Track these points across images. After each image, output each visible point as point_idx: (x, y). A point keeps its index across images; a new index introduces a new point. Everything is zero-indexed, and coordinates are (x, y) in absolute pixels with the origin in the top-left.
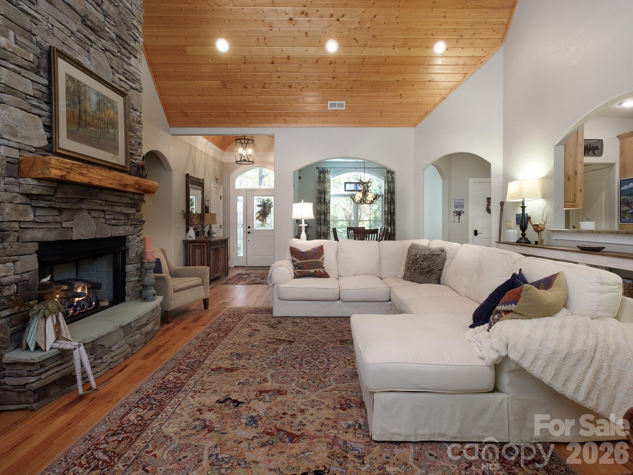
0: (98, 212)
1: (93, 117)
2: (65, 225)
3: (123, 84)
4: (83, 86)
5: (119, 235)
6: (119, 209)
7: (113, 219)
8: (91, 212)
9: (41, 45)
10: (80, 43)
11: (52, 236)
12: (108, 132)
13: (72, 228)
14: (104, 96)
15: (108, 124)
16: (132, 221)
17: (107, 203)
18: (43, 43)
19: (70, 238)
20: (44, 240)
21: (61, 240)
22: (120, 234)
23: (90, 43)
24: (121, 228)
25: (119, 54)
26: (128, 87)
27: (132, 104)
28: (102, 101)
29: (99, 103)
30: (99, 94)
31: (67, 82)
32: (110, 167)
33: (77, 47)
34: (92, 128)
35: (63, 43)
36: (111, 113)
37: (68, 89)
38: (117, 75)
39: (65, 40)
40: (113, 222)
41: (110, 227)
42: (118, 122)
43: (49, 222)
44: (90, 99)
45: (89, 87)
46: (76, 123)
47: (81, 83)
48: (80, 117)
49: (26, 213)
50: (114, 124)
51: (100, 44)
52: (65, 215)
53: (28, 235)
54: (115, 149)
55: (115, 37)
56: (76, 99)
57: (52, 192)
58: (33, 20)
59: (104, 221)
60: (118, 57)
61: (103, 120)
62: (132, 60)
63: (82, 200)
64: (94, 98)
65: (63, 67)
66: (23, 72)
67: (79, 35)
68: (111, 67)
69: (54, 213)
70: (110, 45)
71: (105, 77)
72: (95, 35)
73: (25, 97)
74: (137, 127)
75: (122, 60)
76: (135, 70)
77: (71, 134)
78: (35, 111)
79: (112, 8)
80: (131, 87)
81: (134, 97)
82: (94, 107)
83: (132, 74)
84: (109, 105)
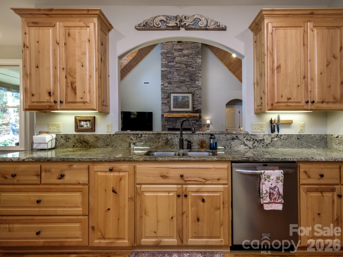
1: (180, 102)
2: (174, 125)
3: (192, 90)
4: (178, 97)
8: (180, 122)
12: (185, 104)
13: (176, 126)
14: (184, 96)
18: (169, 93)
19: (175, 128)
20: (169, 128)
23: (181, 86)
25: (191, 83)
26: (194, 90)
27: (196, 94)
28: (183, 98)
30: (182, 96)
31: (173, 97)
32: (187, 112)
33: (177, 89)
34: (180, 104)
36: (187, 99)
37: (173, 99)
38: (190, 89)
39: (174, 89)
41: (187, 126)
42: (189, 101)
43: (170, 125)
46: (176, 105)
48: (176, 103)
49: (165, 123)
50: (188, 102)
51: (184, 85)
52: (174, 123)
53: (166, 127)
54: (188, 107)
55: (189, 80)
56: (176, 100)
57: (168, 119)
58: (167, 90)
59: (185, 124)
60: (191, 84)
61: (184, 102)
62: (197, 82)
63: (177, 120)
64: (181, 98)
65: (172, 95)
66: (165, 99)
67: (177, 86)
68: (188, 88)
69: (171, 123)
70: (188, 83)
71: (185, 91)
72: (182, 84)
73: (165, 104)
74: (198, 99)
75: (192, 84)
76: (198, 84)
77: (174, 107)
78: (167, 105)
79: (188, 74)
80: (196, 90)
81: (197, 92)
82: (181, 100)
83: (196, 86)
84: (186, 97)
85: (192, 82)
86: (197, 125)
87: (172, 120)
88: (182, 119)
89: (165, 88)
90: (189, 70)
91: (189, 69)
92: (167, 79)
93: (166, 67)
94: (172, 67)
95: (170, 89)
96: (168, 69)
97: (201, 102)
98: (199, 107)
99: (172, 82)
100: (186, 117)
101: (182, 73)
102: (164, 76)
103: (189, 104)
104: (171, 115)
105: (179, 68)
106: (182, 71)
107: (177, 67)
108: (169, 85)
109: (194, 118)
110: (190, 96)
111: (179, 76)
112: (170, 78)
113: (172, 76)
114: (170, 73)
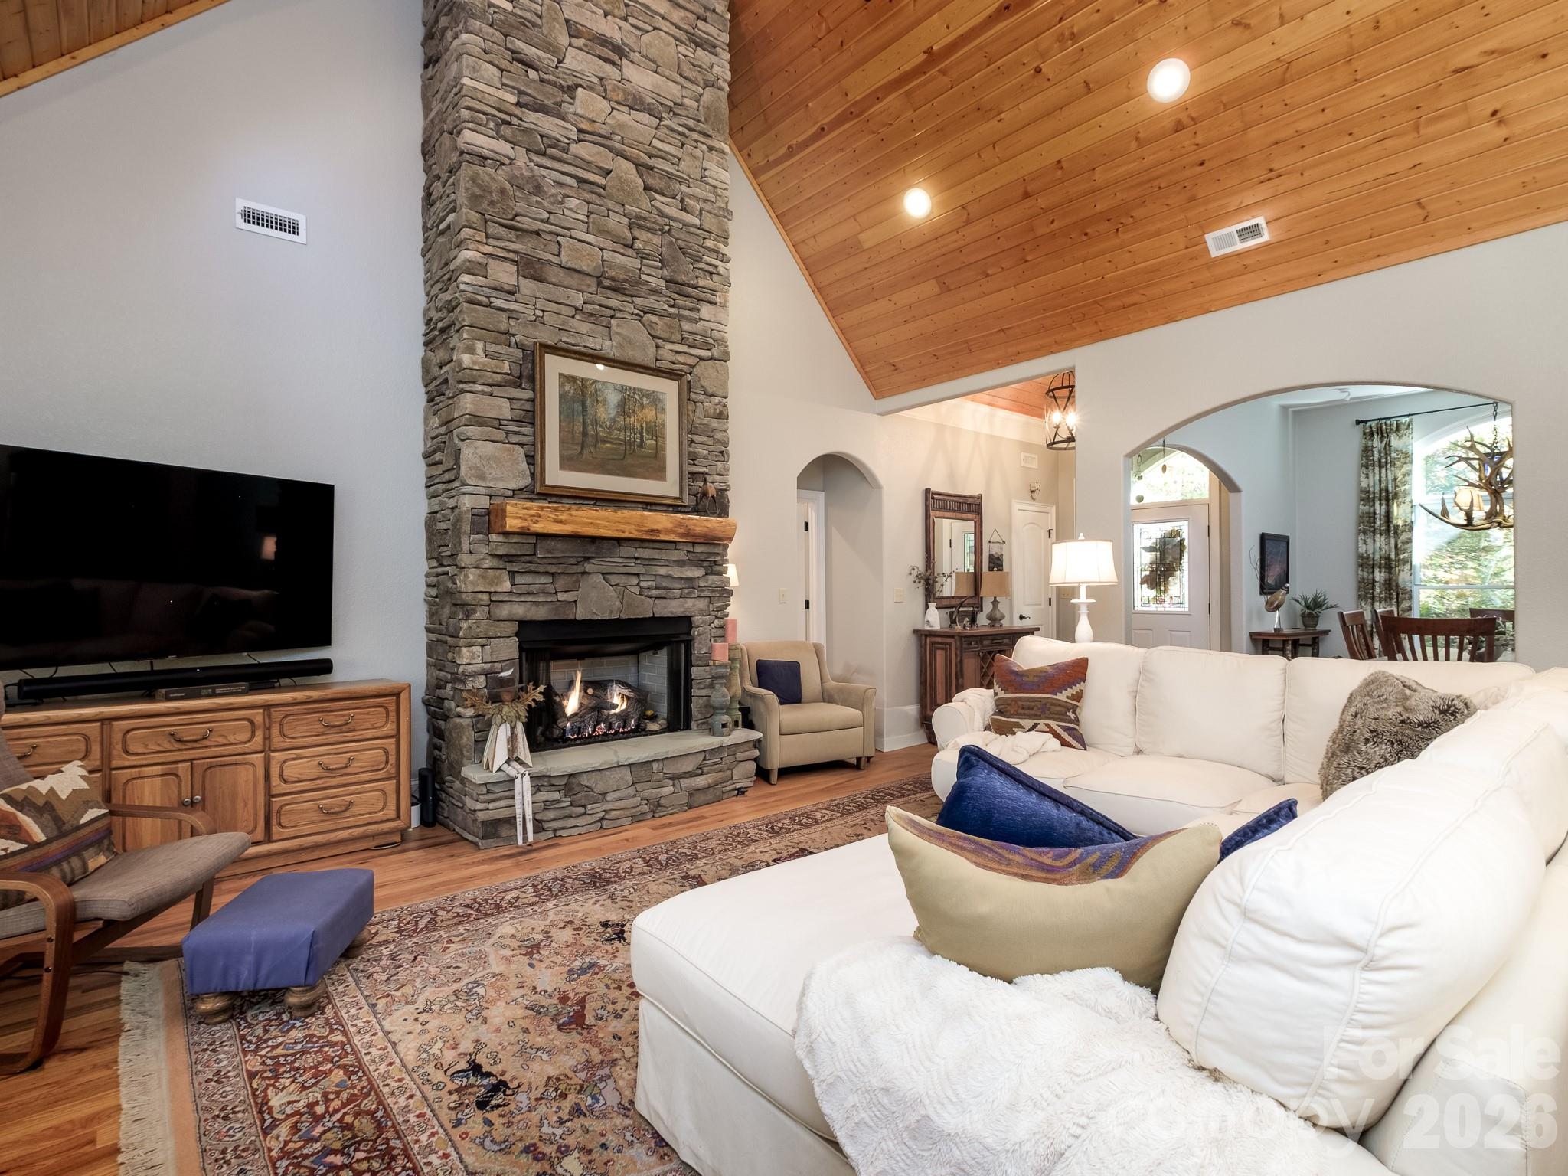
0: (623, 577)
1: (610, 427)
2: (562, 597)
3: (680, 358)
4: (591, 384)
5: (670, 615)
6: (662, 571)
7: (656, 588)
8: (609, 576)
9: (523, 345)
10: (592, 319)
11: (541, 614)
12: (641, 446)
13: (575, 601)
14: (634, 388)
15: (641, 433)
16: (702, 591)
17: (639, 562)
18: (526, 342)
19: (571, 617)
20: (528, 619)
21: (556, 620)
22: (672, 612)
23: (609, 312)
24: (674, 603)
25: (674, 310)
26: (692, 361)
27: (702, 386)
28: (629, 400)
29: (622, 404)
30: (623, 389)
31: (561, 386)
32: (648, 503)
33: (585, 327)
34: (608, 445)
35: (560, 329)
36: (650, 414)
37: (563, 397)
38: (669, 346)
39: (563, 325)
40: (654, 592)
41: (651, 601)
42: (664, 426)
43: (533, 593)
44: (605, 401)
45: (604, 383)
46: (577, 444)
47: (588, 380)
48: (584, 434)
49: (499, 582)
50: (656, 431)
51: (630, 308)
52: (561, 582)
53: (504, 611)
54: (658, 471)
55: (663, 283)
56: (578, 407)
57: (528, 550)
58: (513, 315)
59: (637, 590)
60: (670, 315)
61: (631, 429)
62: (705, 311)
63: (587, 559)
64: (613, 398)
65: (555, 366)
66: (496, 391)
67: (589, 307)
68: (654, 337)
69: (543, 580)
70: (651, 302)
71: (638, 357)
72: (620, 297)
73: (499, 424)
74: (714, 423)
75: (680, 317)
76: (712, 325)
77: (567, 462)
78: (514, 439)
79: (656, 240)
80: (701, 358)
81: (706, 374)
82: (612, 412)
83: (704, 334)
84: (645, 401)
85: (681, 301)
86: (707, 593)
87: (554, 561)
88: (627, 551)
89: (499, 303)
90: (662, 214)
91: (667, 210)
92: (512, 235)
93: (506, 130)
94: (550, 151)
95: (538, 321)
96: (522, 159)
97: (726, 445)
98: (717, 478)
99: (550, 263)
101: (617, 223)
102: (492, 203)
103: (664, 449)
105: (601, 180)
106: (618, 208)
107: (587, 165)
108: (527, 286)
109: (699, 549)
110: (668, 390)
111: (602, 232)
112: (537, 233)
113: (547, 222)
114: (538, 189)
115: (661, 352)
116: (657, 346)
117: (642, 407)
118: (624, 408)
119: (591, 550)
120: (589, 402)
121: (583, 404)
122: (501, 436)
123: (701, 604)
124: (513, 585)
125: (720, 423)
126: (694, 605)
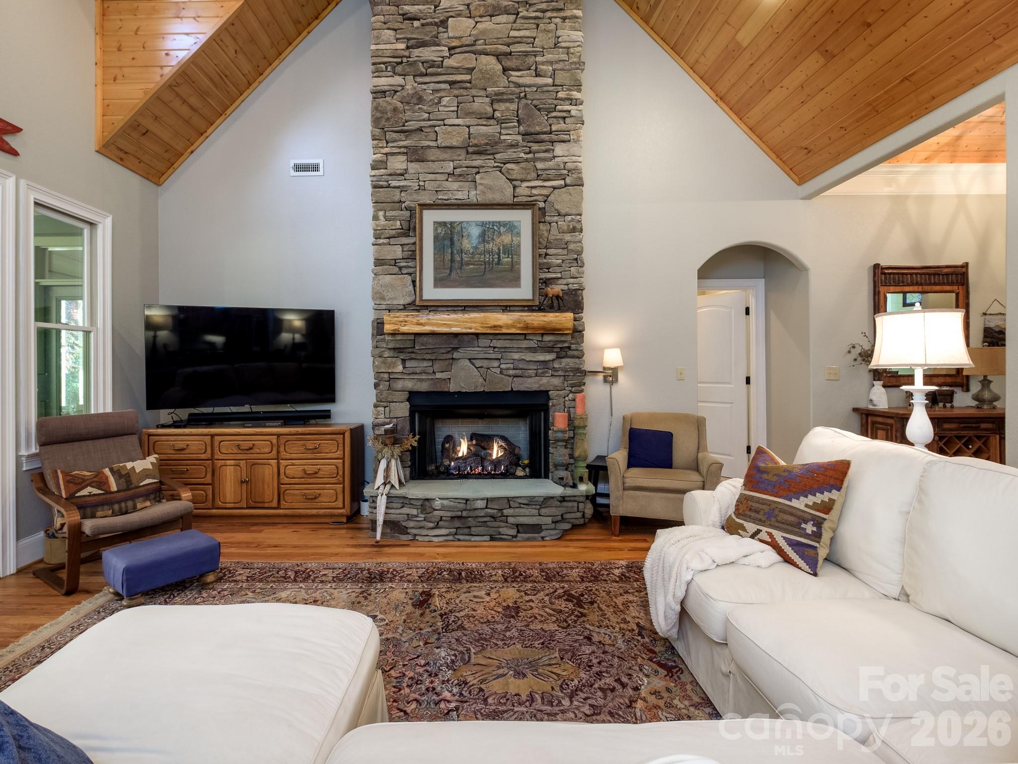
0: (485, 361)
1: (473, 253)
2: (439, 375)
3: (535, 192)
4: (458, 225)
5: (526, 389)
6: (516, 356)
7: (514, 369)
8: (474, 361)
9: (410, 207)
10: (461, 178)
11: (424, 387)
12: (499, 263)
13: (450, 379)
14: (493, 222)
15: (499, 254)
16: (557, 371)
17: (496, 350)
18: (412, 205)
19: (446, 390)
20: (415, 390)
21: (434, 392)
22: (527, 387)
23: (475, 170)
24: (530, 380)
25: (530, 156)
26: (545, 192)
27: (556, 210)
28: (488, 231)
29: (483, 235)
30: (483, 224)
31: (435, 229)
32: (506, 307)
33: (455, 186)
34: (472, 266)
35: (437, 191)
36: (506, 239)
37: (436, 238)
38: (525, 184)
39: (439, 188)
40: (511, 372)
41: (510, 379)
42: (519, 246)
44: (469, 235)
45: (468, 222)
46: (447, 269)
47: (455, 222)
48: (452, 260)
49: (394, 365)
50: (513, 251)
51: (492, 163)
52: (437, 366)
53: (399, 385)
54: (514, 280)
55: (519, 138)
56: (447, 243)
57: (408, 344)
58: (402, 189)
59: (498, 371)
60: (527, 160)
61: (491, 252)
62: (559, 149)
63: (455, 349)
64: (475, 232)
65: (430, 218)
66: (392, 241)
67: (458, 171)
68: (511, 180)
69: (425, 364)
70: (511, 154)
71: (497, 198)
72: (483, 157)
73: (395, 262)
74: (568, 237)
75: (535, 160)
76: (566, 159)
77: (439, 282)
78: (405, 271)
79: (514, 106)
80: (555, 188)
81: (561, 200)
82: (475, 242)
83: (557, 167)
84: (502, 229)
85: (535, 147)
86: (560, 373)
87: (430, 351)
88: (484, 342)
89: (394, 183)
90: (518, 85)
91: (521, 81)
92: (402, 136)
93: (399, 69)
94: (430, 70)
95: (421, 188)
96: (410, 84)
97: (580, 253)
98: (571, 280)
99: (429, 147)
100: (504, 331)
101: (481, 104)
102: (388, 119)
103: (519, 263)
104: (423, 321)
105: (468, 77)
106: (482, 93)
107: (457, 70)
108: (414, 167)
109: (547, 338)
110: (523, 219)
111: (468, 114)
112: (420, 129)
113: (429, 120)
114: (420, 100)
115: (518, 190)
116: (515, 187)
117: (500, 234)
118: (483, 237)
119: (455, 343)
120: (456, 238)
121: (452, 240)
122: (396, 270)
123: (556, 381)
124: (404, 368)
125: (572, 236)
126: (548, 382)
